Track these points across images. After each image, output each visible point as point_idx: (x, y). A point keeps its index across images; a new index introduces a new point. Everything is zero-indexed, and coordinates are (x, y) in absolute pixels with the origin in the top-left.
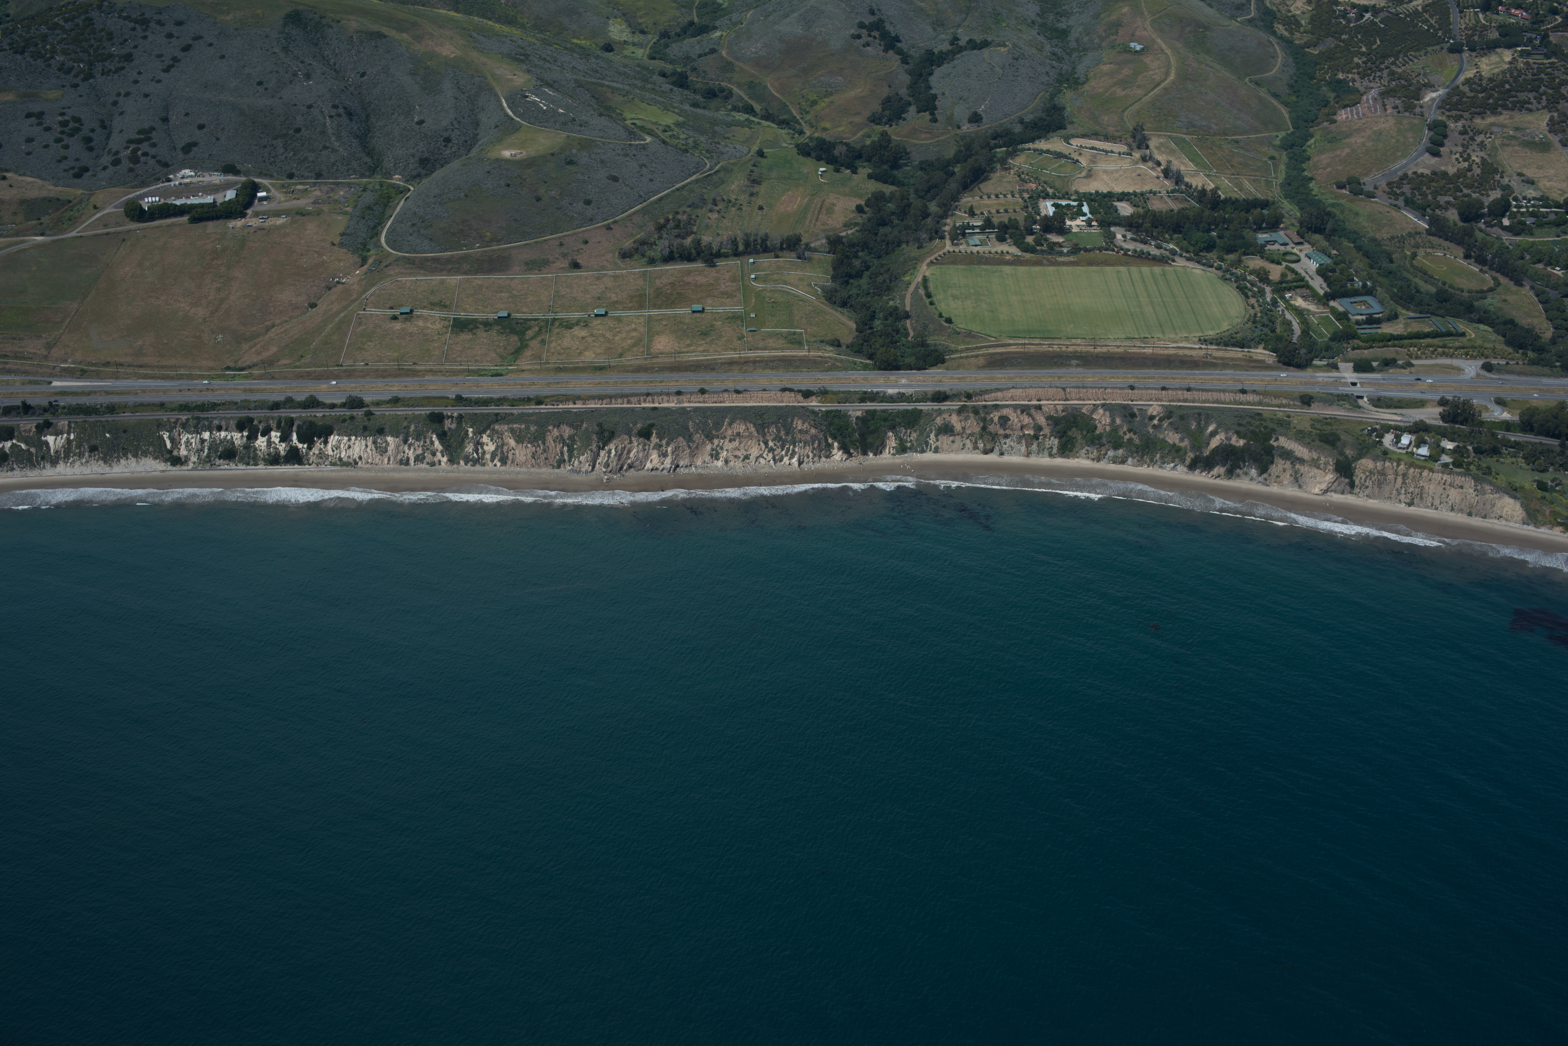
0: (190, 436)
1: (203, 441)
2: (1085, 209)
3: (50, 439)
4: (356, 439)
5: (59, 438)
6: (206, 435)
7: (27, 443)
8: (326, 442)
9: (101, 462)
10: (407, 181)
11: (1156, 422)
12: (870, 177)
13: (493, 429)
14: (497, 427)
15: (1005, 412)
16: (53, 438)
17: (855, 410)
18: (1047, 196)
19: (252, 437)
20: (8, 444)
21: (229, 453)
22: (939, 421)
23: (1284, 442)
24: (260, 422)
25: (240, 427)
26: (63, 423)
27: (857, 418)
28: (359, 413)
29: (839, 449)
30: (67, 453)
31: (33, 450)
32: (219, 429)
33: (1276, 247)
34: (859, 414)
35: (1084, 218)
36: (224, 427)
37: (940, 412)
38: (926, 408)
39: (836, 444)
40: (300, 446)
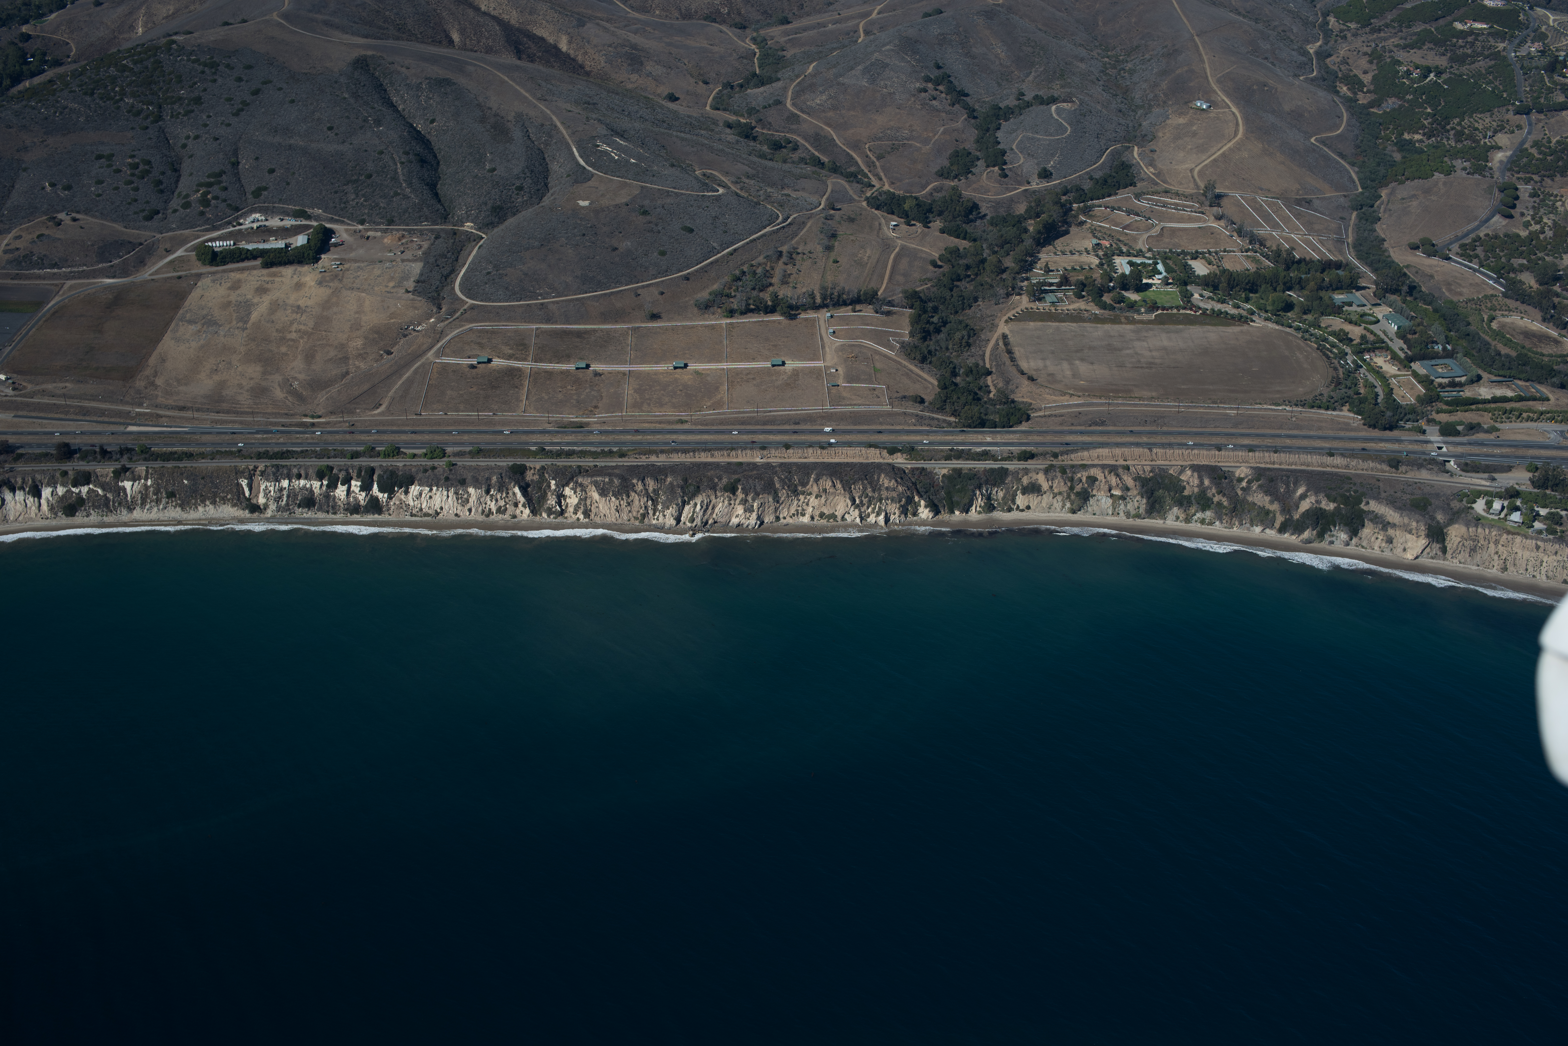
0: (269, 484)
1: (281, 489)
2: (1160, 267)
3: (127, 485)
4: (437, 490)
5: (136, 483)
6: (285, 483)
7: (104, 489)
8: (407, 492)
9: (178, 509)
10: (479, 229)
11: (1244, 484)
12: (942, 231)
13: (577, 482)
14: (580, 480)
15: (1093, 472)
16: (130, 483)
17: (942, 469)
18: (1121, 254)
19: (332, 486)
20: (84, 490)
21: (309, 502)
22: (1025, 481)
23: (1374, 506)
24: (340, 470)
25: (320, 476)
26: (141, 469)
27: (944, 476)
28: (441, 463)
29: (926, 507)
30: (144, 499)
31: (110, 496)
32: (299, 477)
33: (1354, 308)
34: (945, 471)
35: (1160, 277)
36: (303, 475)
37: (1026, 471)
38: (1013, 466)
39: (923, 503)
40: (380, 495)
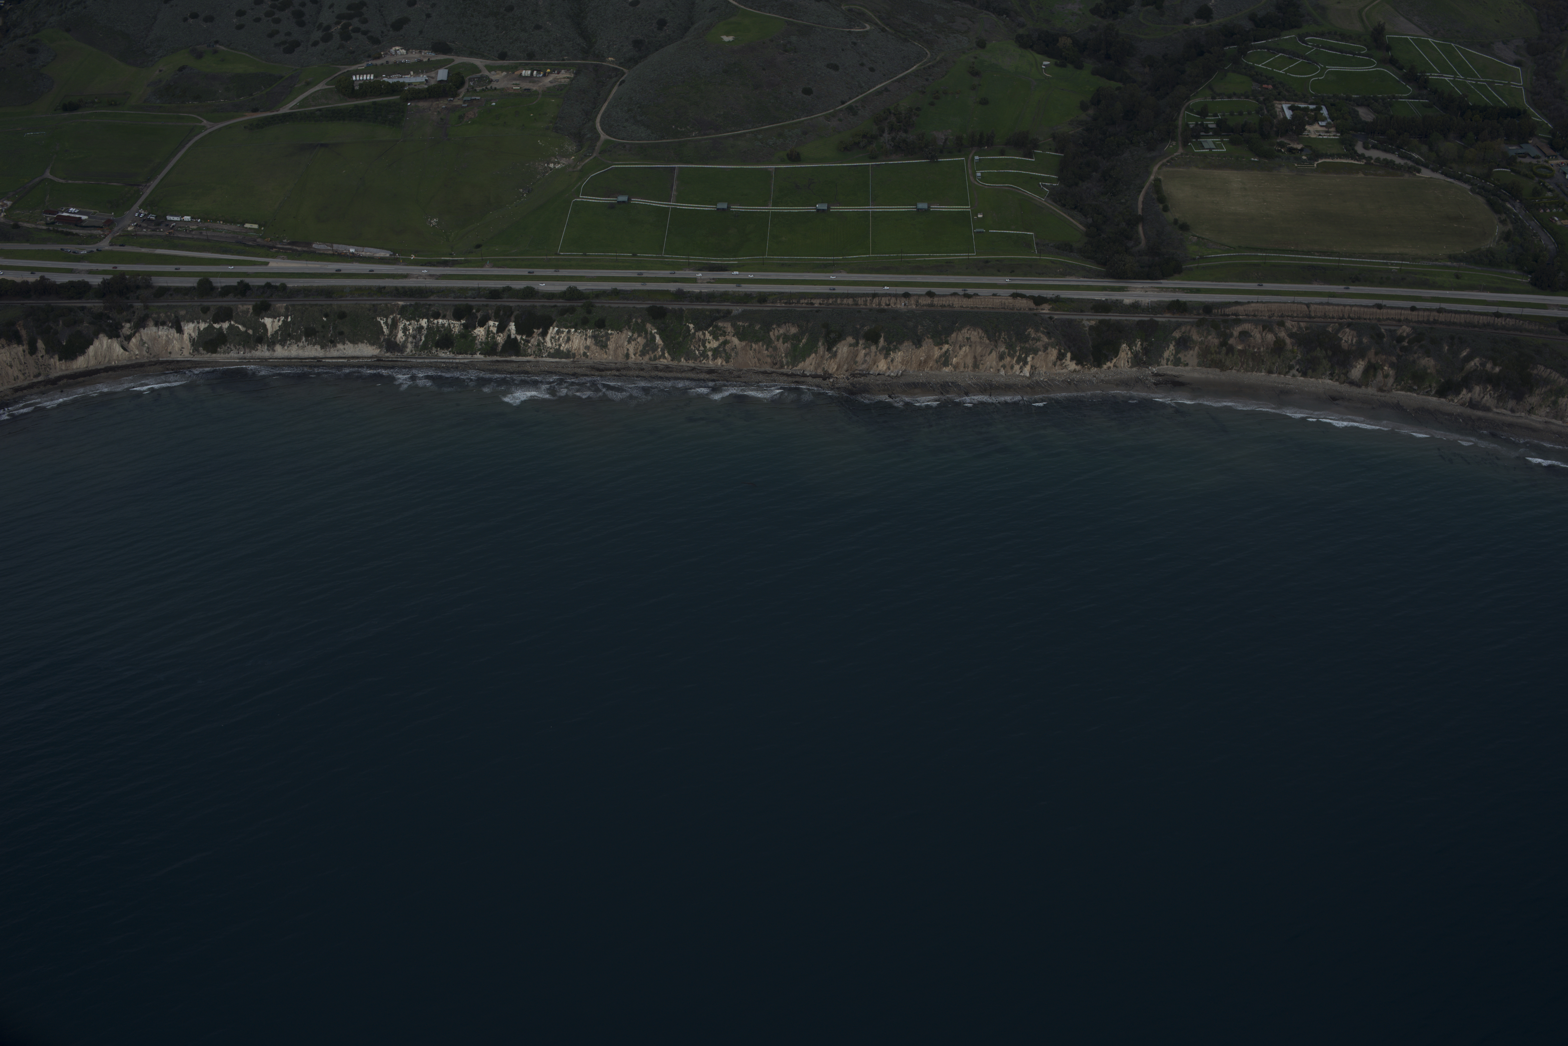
0: (408, 323)
1: (420, 328)
2: (1324, 112)
4: (576, 331)
5: (276, 320)
6: (424, 322)
7: (244, 325)
8: (544, 334)
9: (318, 347)
10: (621, 64)
11: (1405, 344)
12: (1095, 72)
13: (716, 326)
14: (720, 324)
15: (1246, 326)
16: (270, 320)
17: (1089, 320)
18: (1283, 98)
19: (470, 326)
20: (226, 325)
21: (447, 342)
22: (1177, 334)
23: (1541, 371)
24: (478, 311)
25: (458, 315)
26: (281, 306)
27: (1091, 328)
28: (578, 305)
29: (1072, 359)
30: (284, 336)
31: (250, 332)
32: (437, 316)
33: (1527, 160)
34: (1093, 323)
35: (1324, 123)
36: (442, 315)
37: (1178, 325)
38: (1164, 320)
39: (1069, 355)
40: (519, 337)
